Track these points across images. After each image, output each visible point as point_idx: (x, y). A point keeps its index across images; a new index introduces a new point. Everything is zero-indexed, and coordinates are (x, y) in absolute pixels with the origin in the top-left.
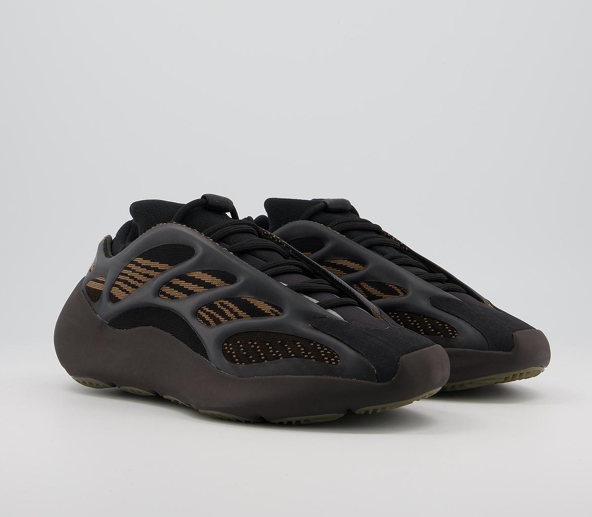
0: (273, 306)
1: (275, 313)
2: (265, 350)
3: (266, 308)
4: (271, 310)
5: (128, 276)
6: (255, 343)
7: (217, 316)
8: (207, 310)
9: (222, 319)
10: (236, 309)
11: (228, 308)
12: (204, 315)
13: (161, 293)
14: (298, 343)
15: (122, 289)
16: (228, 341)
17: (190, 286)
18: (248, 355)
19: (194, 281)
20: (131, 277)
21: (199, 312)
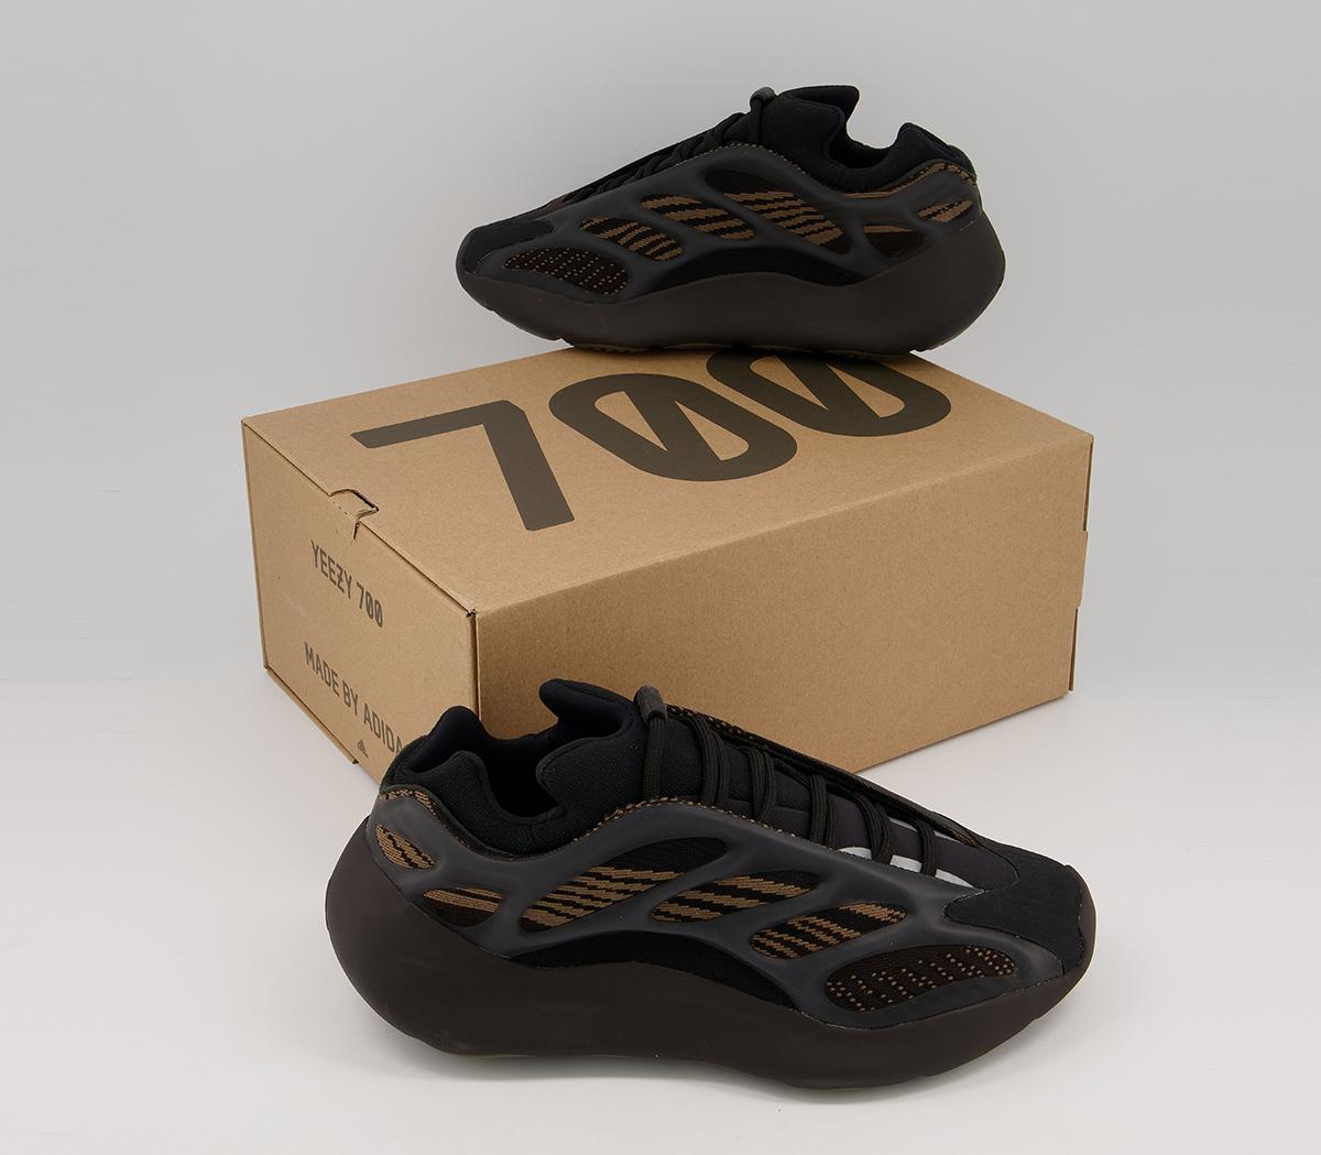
0: (890, 906)
1: (897, 916)
2: (902, 980)
3: (880, 913)
4: (889, 915)
5: (577, 895)
6: (884, 973)
7: (800, 942)
8: (776, 935)
9: (812, 947)
10: (835, 928)
11: (819, 928)
12: (770, 943)
13: (659, 913)
14: (949, 955)
15: (558, 913)
16: (833, 978)
17: (727, 900)
18: (877, 994)
19: (735, 892)
20: (583, 897)
21: (756, 938)
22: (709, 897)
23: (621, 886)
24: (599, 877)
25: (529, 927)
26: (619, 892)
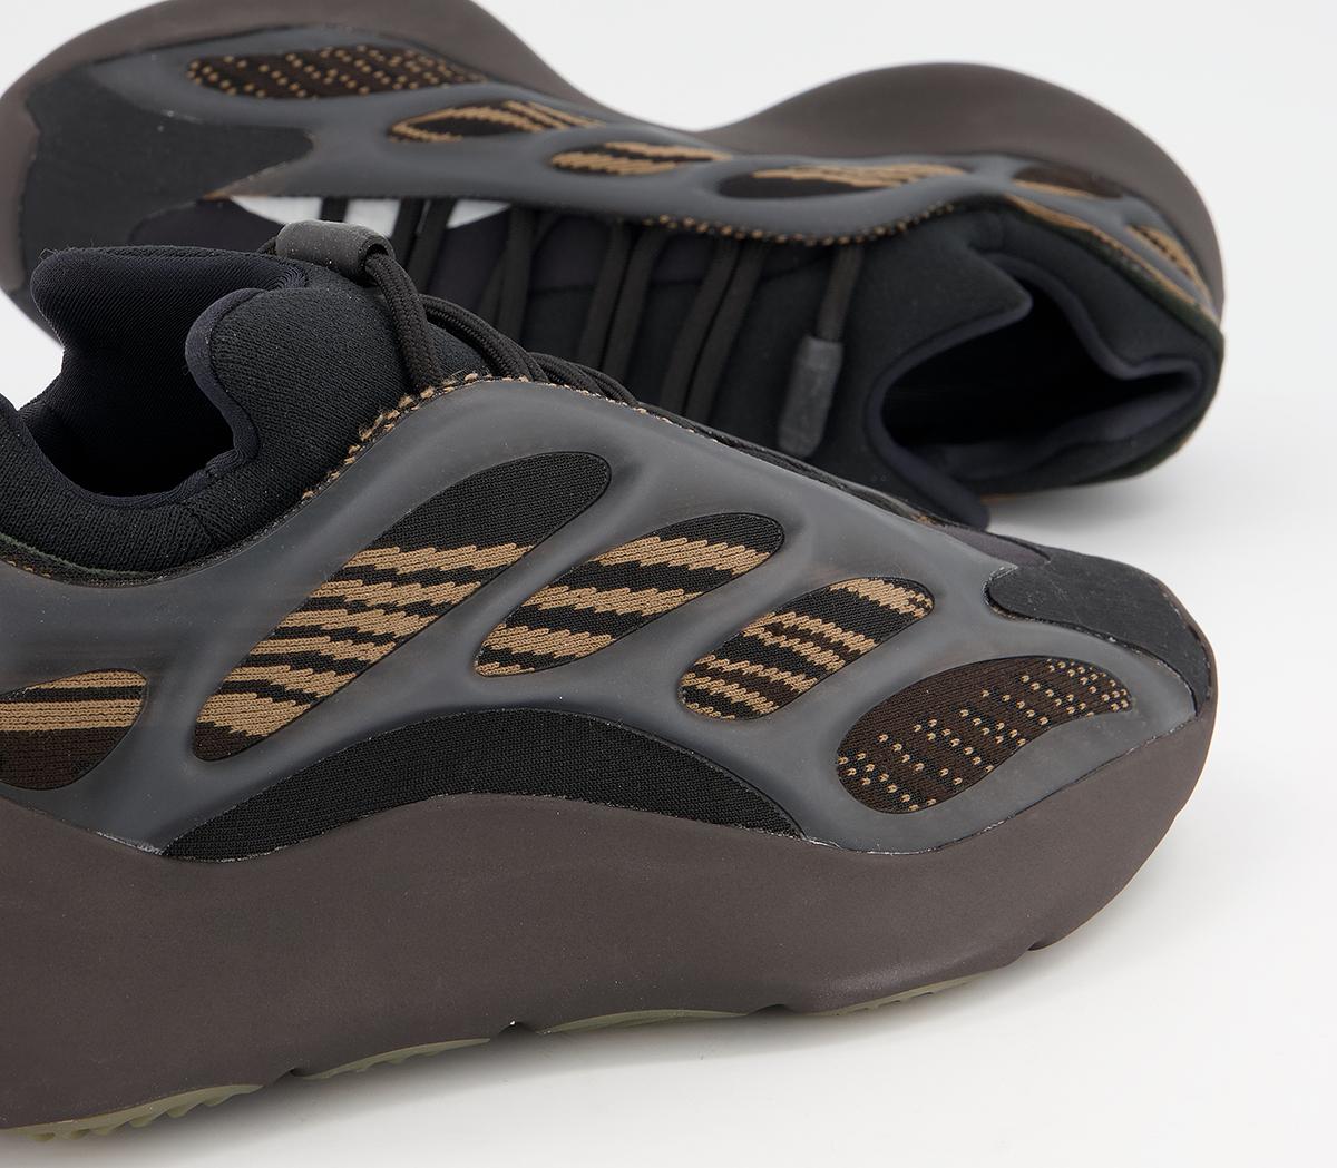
0: (906, 584)
2: (967, 734)
4: (912, 601)
5: (323, 633)
6: (933, 722)
7: (774, 674)
8: (727, 666)
9: (798, 682)
10: (833, 633)
11: (805, 636)
12: (718, 687)
13: (489, 655)
14: (1026, 678)
15: (279, 694)
16: (848, 747)
17: (620, 601)
18: (932, 769)
19: (635, 577)
20: (337, 635)
21: (690, 680)
22: (588, 598)
23: (414, 593)
24: (370, 575)
25: (215, 744)
26: (411, 610)
